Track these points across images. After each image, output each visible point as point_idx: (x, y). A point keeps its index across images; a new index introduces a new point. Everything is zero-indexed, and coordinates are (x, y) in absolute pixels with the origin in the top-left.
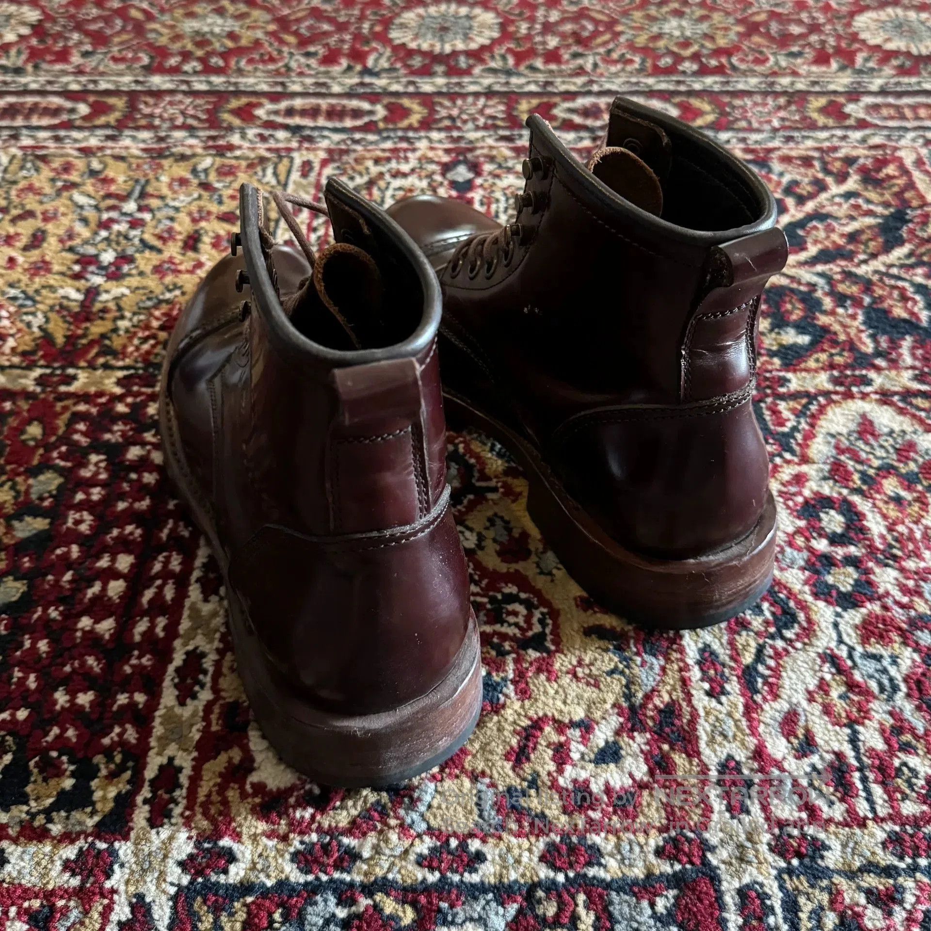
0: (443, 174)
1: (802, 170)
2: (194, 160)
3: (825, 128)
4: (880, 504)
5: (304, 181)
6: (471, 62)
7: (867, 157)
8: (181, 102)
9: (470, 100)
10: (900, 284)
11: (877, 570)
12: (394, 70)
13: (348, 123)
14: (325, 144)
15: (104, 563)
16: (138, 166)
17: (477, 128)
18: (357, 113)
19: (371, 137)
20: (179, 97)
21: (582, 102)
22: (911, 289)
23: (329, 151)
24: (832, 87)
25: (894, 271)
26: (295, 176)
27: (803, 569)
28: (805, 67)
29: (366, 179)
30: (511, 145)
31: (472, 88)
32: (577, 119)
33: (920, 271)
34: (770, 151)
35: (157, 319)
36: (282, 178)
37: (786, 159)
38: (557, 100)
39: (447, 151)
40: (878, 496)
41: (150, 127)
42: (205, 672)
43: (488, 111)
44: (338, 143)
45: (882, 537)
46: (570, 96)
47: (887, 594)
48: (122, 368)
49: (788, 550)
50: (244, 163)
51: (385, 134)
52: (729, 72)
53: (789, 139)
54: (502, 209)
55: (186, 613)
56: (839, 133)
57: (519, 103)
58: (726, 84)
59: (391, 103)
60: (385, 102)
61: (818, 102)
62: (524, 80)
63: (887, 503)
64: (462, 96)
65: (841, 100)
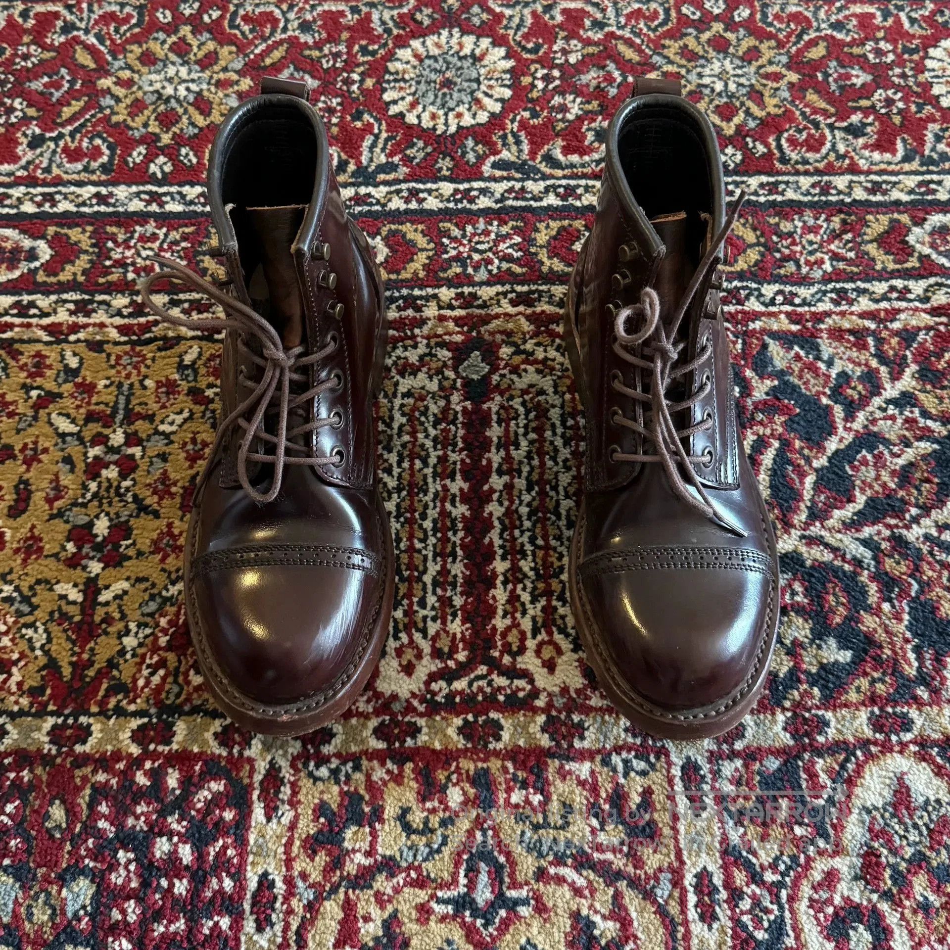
0: (455, 369)
1: (854, 354)
2: (177, 350)
3: (884, 275)
4: (907, 913)
6: (480, 148)
7: (928, 328)
8: (154, 237)
9: (481, 224)
12: (392, 167)
16: (119, 358)
17: (493, 279)
20: (151, 227)
24: (896, 195)
28: (866, 153)
30: (529, 311)
31: (484, 202)
34: (818, 318)
35: (165, 631)
37: (837, 334)
38: (579, 223)
39: (457, 321)
40: (907, 903)
41: (124, 287)
43: (503, 247)
48: (135, 714)
52: (778, 165)
53: (842, 296)
54: (521, 431)
56: (899, 283)
57: (537, 230)
58: (773, 188)
59: (393, 233)
60: (384, 231)
61: (878, 224)
62: (542, 185)
63: (915, 912)
64: (471, 216)
65: (905, 219)
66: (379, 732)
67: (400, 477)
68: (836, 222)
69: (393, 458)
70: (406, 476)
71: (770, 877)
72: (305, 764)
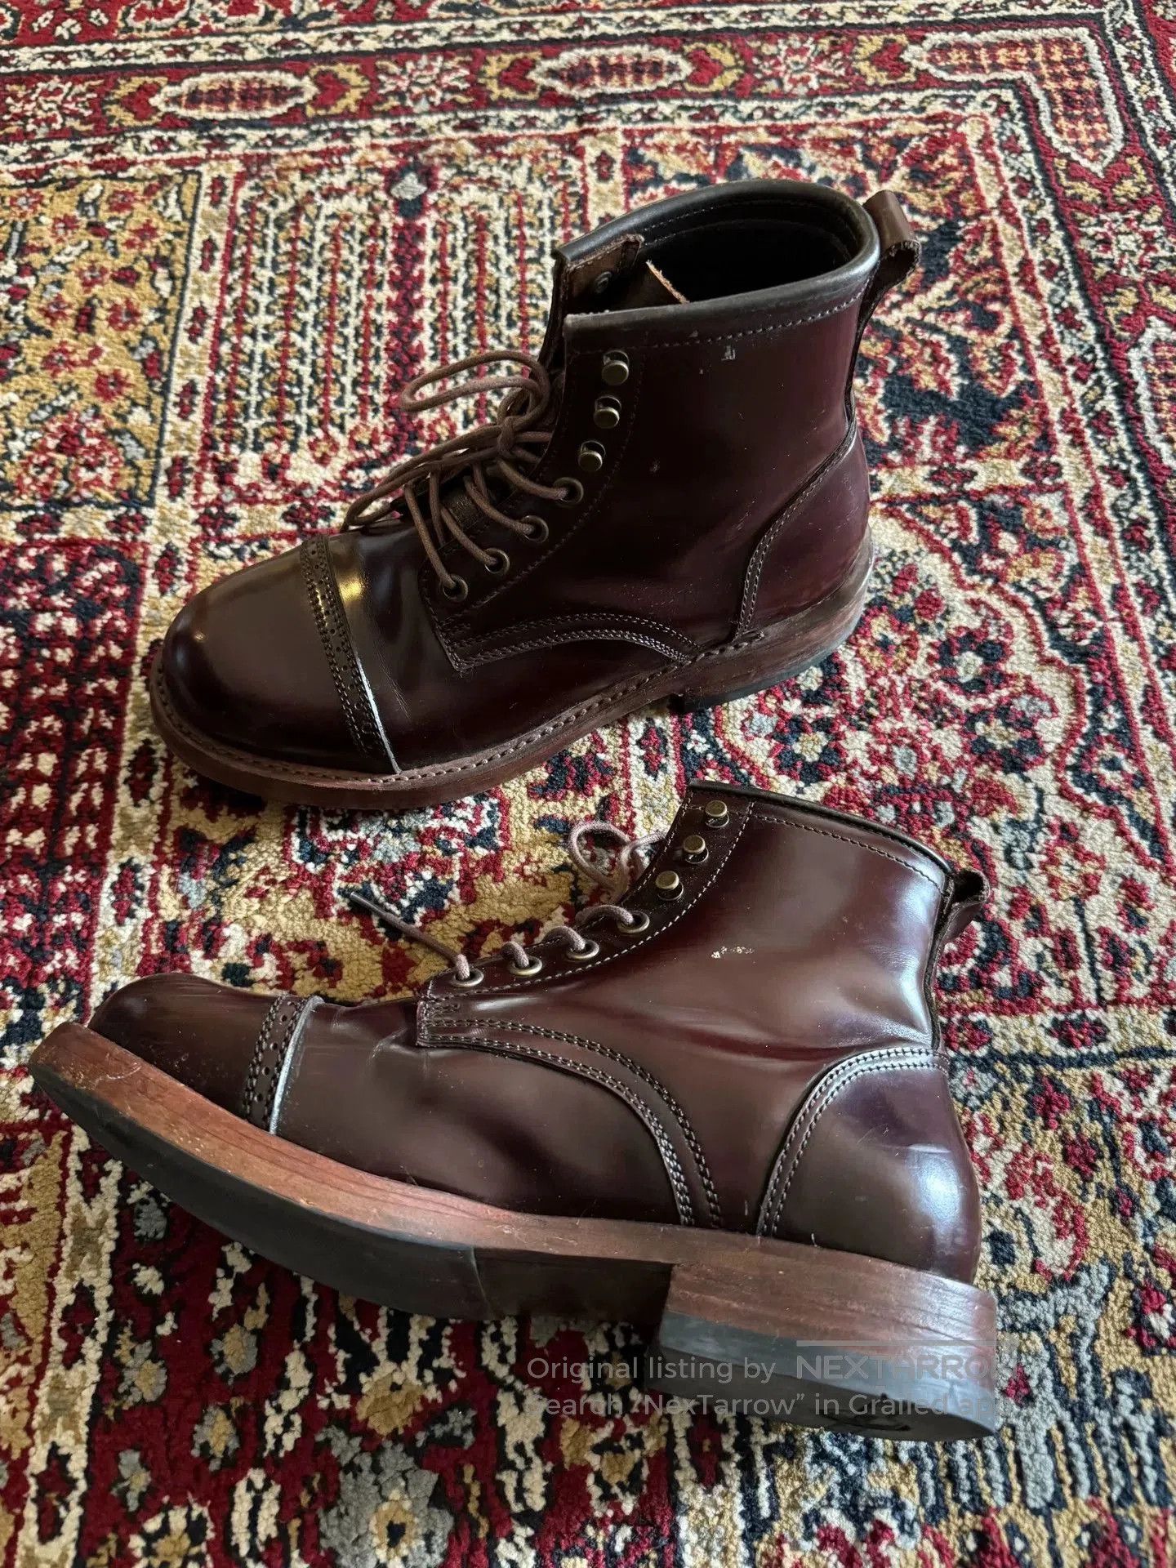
0: (388, 191)
1: (839, 160)
2: (79, 188)
3: (875, 89)
4: (864, 651)
5: (215, 212)
7: (922, 135)
8: (58, 91)
9: (424, 60)
10: (935, 338)
11: (848, 734)
12: (325, 15)
13: (269, 111)
14: (239, 148)
15: (25, 764)
16: (13, 200)
17: (434, 109)
18: (279, 94)
19: (298, 133)
20: (54, 83)
21: (568, 57)
22: (947, 346)
23: (246, 159)
24: (892, 17)
25: (930, 318)
26: (204, 203)
27: (770, 737)
29: (291, 202)
30: (474, 135)
31: (427, 41)
32: (561, 88)
33: (960, 317)
34: (801, 129)
35: (54, 436)
36: (188, 208)
37: (820, 144)
38: (535, 55)
39: (393, 149)
40: (863, 642)
41: (23, 136)
42: (141, 888)
43: (447, 79)
44: (256, 145)
45: (861, 693)
46: (552, 47)
47: (855, 762)
48: (20, 509)
49: (757, 715)
50: (141, 187)
51: (314, 127)
53: (829, 108)
54: (460, 243)
55: (117, 821)
56: (892, 96)
57: (487, 63)
58: (756, 16)
59: (322, 73)
60: (314, 72)
61: (871, 44)
62: (494, 23)
63: (872, 649)
64: (414, 54)
65: (902, 39)
66: (288, 516)
67: (319, 290)
68: (825, 44)
69: (312, 273)
70: (327, 288)
72: (205, 546)
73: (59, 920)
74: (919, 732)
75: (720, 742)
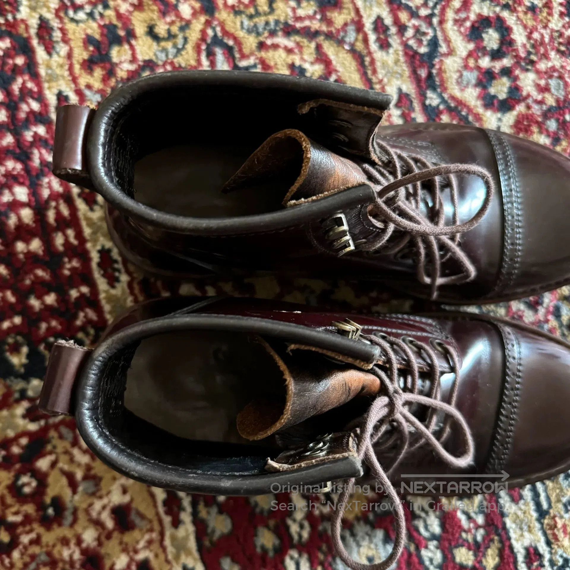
4: (521, 15)
11: (521, 76)
27: (475, 86)
40: (520, 9)
42: (116, 262)
45: (524, 46)
47: (528, 96)
49: (465, 73)
55: (84, 223)
63: (526, 13)
71: (424, 12)
72: (66, 14)
73: (74, 294)
74: (562, 67)
75: (446, 96)
